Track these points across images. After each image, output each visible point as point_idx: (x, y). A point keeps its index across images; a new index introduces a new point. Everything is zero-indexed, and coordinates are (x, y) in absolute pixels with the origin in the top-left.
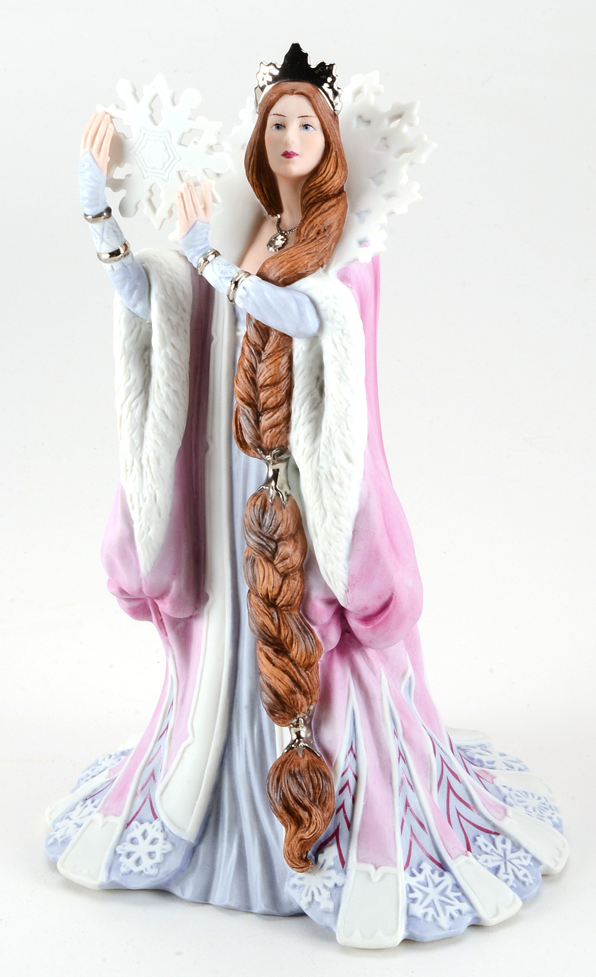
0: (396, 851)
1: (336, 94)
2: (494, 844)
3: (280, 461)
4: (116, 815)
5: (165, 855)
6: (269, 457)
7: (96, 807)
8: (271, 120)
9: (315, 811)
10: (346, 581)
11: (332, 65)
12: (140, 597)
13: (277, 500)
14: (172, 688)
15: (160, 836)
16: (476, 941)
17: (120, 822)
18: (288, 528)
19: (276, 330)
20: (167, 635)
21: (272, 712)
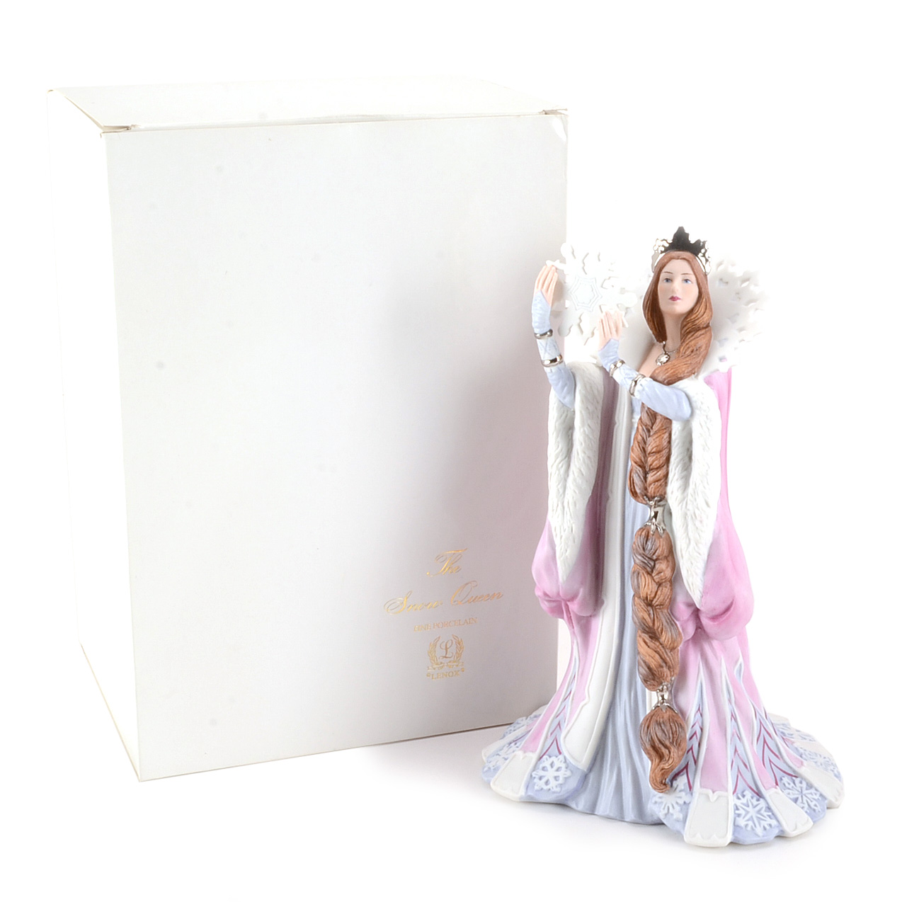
0: (727, 781)
1: (707, 260)
2: (794, 783)
3: (659, 506)
4: (532, 752)
5: (566, 779)
6: (652, 503)
7: (517, 747)
8: (663, 276)
9: (672, 749)
10: (701, 589)
11: (704, 243)
12: (558, 599)
13: (656, 532)
14: (575, 664)
15: (563, 766)
16: (781, 846)
17: (534, 756)
18: (663, 551)
19: (661, 415)
20: (573, 628)
21: (645, 681)
